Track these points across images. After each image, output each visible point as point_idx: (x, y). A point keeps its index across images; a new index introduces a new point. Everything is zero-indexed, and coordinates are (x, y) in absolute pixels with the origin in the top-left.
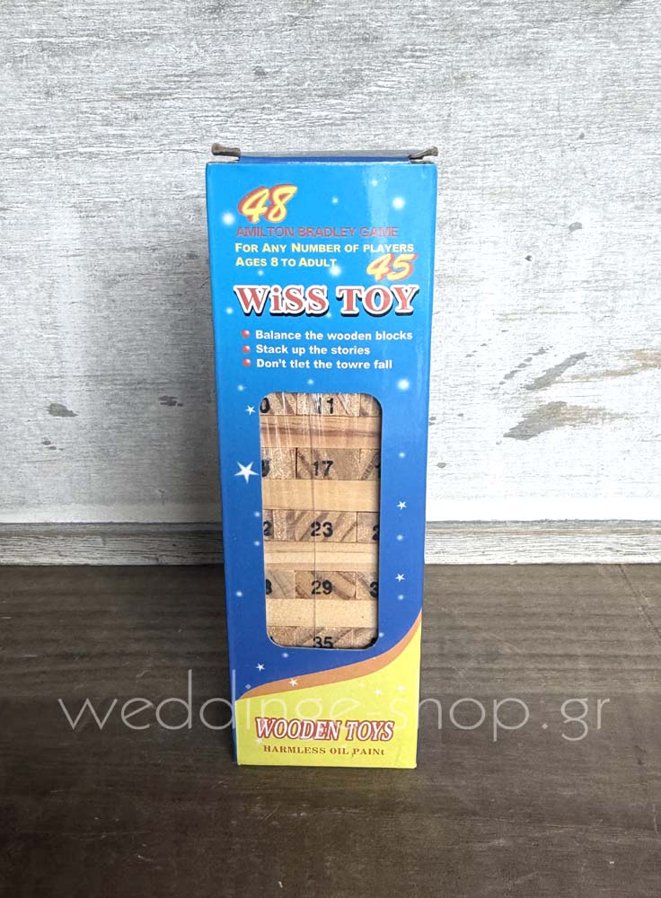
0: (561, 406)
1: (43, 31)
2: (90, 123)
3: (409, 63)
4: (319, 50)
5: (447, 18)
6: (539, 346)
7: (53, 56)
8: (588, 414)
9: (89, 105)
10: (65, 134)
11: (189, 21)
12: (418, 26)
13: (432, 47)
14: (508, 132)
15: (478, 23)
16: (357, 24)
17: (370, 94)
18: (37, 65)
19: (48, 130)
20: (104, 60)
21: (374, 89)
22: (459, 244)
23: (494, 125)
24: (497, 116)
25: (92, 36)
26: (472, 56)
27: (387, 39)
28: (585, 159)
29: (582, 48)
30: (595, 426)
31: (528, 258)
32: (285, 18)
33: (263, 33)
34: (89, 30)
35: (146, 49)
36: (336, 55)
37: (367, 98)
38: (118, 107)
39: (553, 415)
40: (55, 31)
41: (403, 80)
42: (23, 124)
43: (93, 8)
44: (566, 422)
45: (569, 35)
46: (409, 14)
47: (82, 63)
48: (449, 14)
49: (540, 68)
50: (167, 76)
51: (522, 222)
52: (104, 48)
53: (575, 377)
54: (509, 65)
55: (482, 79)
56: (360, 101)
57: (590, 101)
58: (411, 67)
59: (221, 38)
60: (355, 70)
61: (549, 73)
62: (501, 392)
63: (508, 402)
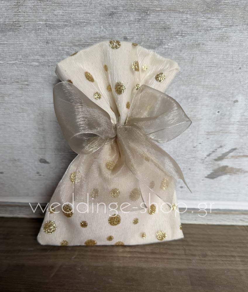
0: (226, 167)
1: (47, 20)
2: (62, 54)
3: (180, 38)
4: (148, 31)
5: (195, 22)
6: (220, 145)
7: (50, 29)
8: (236, 170)
9: (62, 47)
10: (52, 58)
11: (101, 18)
12: (184, 25)
13: (188, 32)
14: (214, 65)
15: (205, 25)
16: (162, 23)
17: (165, 48)
18: (44, 32)
19: (46, 56)
20: (69, 31)
21: (167, 47)
22: (194, 105)
23: (209, 62)
24: (210, 59)
25: (65, 22)
26: (203, 37)
27: (173, 29)
28: (241, 77)
29: (242, 36)
30: (238, 175)
31: (219, 112)
32: (136, 19)
33: (128, 24)
34: (64, 20)
35: (84, 28)
36: (154, 34)
37: (164, 50)
38: (73, 49)
39: (223, 171)
40: (52, 20)
41: (177, 44)
42: (37, 53)
43: (66, 12)
44: (228, 173)
45: (238, 31)
46: (181, 20)
47: (61, 32)
48: (196, 21)
49: (226, 42)
50: (91, 38)
51: (217, 99)
52: (69, 27)
53: (232, 157)
54: (216, 41)
55: (206, 45)
56: (161, 51)
57: (244, 56)
58: (180, 39)
59: (112, 25)
60: (160, 39)
61: (230, 45)
62: (205, 161)
63: (207, 165)
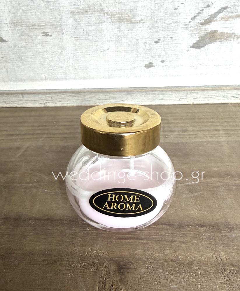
0: (216, 32)
6: (207, 4)
8: (228, 36)
30: (230, 42)
39: (212, 37)
44: (218, 40)
53: (222, 18)
62: (189, 26)
63: (193, 31)
